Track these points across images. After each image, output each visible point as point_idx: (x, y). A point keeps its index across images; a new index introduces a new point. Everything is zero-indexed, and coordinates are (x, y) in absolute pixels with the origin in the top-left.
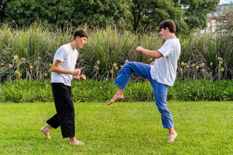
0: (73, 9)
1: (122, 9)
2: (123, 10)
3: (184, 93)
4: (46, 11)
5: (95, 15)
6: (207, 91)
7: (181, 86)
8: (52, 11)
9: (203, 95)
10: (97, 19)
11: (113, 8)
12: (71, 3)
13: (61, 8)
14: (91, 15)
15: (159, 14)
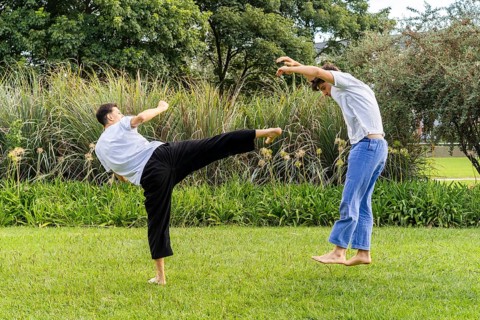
0: (83, 36)
1: (184, 37)
2: (187, 41)
3: (259, 209)
4: (24, 39)
5: (126, 51)
6: (306, 206)
7: (257, 197)
8: (35, 39)
9: (295, 214)
10: (130, 59)
11: (164, 37)
12: (78, 25)
13: (56, 35)
14: (118, 50)
15: (264, 50)
